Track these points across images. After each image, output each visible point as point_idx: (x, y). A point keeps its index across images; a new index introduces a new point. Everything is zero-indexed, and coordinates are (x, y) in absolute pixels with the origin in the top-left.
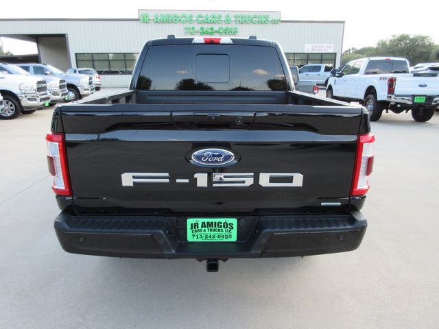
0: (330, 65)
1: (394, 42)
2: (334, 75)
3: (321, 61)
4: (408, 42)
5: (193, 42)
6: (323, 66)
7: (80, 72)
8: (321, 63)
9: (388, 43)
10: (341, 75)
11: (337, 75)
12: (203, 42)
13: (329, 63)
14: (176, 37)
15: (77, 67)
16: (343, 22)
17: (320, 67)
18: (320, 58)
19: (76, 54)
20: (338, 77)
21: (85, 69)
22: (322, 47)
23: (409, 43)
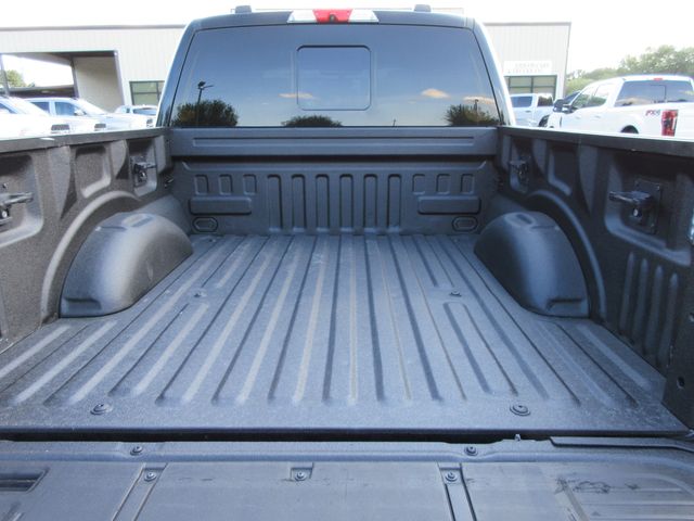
0: (547, 96)
1: (650, 57)
2: (559, 110)
3: (532, 89)
4: (672, 57)
5: (290, 19)
6: (536, 97)
7: (135, 111)
8: (532, 92)
9: (639, 60)
10: (572, 109)
11: (564, 109)
12: (312, 18)
13: (546, 92)
14: (254, 11)
15: (133, 104)
16: (569, 24)
17: (531, 98)
18: (530, 84)
19: (131, 83)
20: (566, 112)
21: (144, 106)
22: (532, 65)
23: (675, 60)
